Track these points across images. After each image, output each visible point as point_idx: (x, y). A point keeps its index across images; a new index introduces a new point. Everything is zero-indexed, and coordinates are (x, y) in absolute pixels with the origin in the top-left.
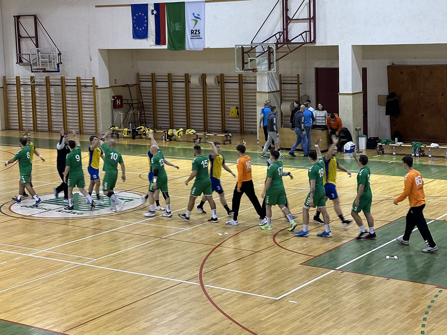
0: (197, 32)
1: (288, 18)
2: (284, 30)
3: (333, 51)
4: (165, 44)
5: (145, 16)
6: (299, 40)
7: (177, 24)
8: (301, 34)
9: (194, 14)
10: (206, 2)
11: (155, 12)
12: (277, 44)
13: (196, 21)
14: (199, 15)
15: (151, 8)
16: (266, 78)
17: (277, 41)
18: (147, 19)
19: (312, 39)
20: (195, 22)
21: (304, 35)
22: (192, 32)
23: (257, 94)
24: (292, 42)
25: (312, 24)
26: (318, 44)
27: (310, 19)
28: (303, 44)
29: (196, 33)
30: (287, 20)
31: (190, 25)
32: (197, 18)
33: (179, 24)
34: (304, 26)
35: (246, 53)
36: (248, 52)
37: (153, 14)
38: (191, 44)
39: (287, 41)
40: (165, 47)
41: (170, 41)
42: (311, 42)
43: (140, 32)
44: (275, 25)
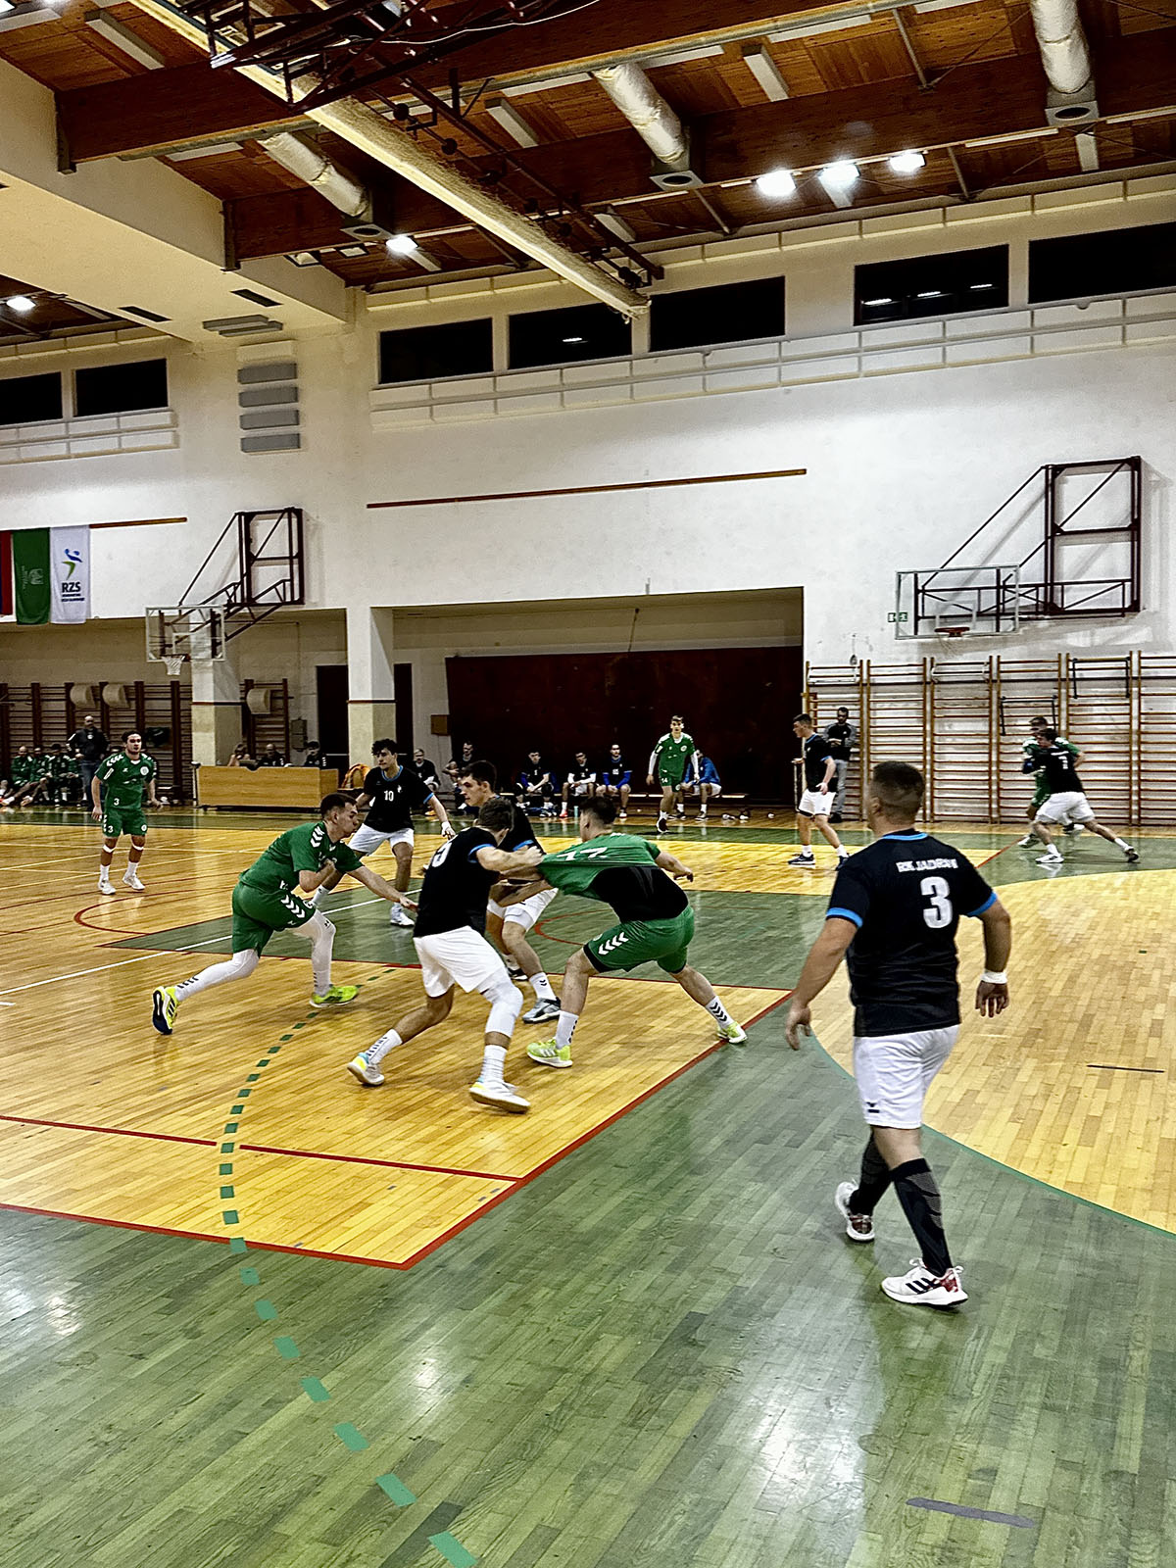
0: (75, 588)
1: (249, 554)
2: (242, 576)
3: (337, 620)
4: (11, 613)
6: (270, 598)
7: (35, 571)
8: (274, 587)
9: (67, 551)
10: (92, 526)
12: (230, 605)
13: (73, 566)
14: (77, 553)
16: (209, 676)
17: (229, 601)
19: (296, 598)
20: (68, 567)
21: (280, 587)
22: (64, 587)
23: (193, 707)
24: (260, 601)
25: (296, 567)
26: (308, 606)
27: (291, 558)
28: (278, 605)
29: (72, 591)
30: (250, 559)
31: (58, 573)
32: (74, 559)
33: (39, 572)
34: (282, 571)
35: (168, 624)
36: (174, 623)
38: (61, 612)
39: (250, 601)
40: (12, 618)
41: (20, 606)
42: (293, 602)
44: (226, 568)
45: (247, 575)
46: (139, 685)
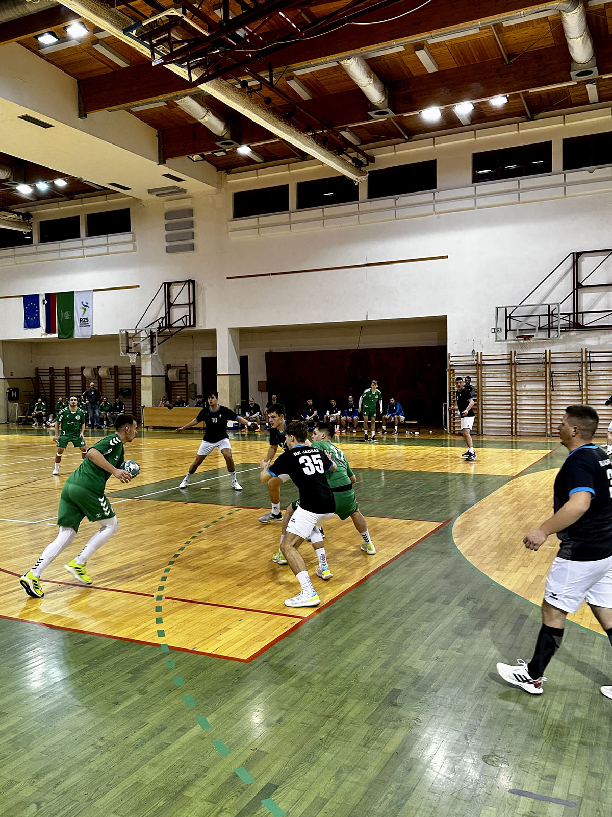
0: (86, 320)
1: (169, 303)
2: (166, 313)
3: (212, 334)
4: (55, 333)
5: (36, 306)
6: (179, 324)
7: (67, 313)
8: (181, 318)
9: (82, 303)
10: (94, 290)
11: (46, 302)
12: (160, 327)
13: (85, 310)
14: (87, 303)
15: (42, 298)
16: (150, 363)
18: (38, 309)
19: (192, 324)
20: (83, 310)
21: (184, 319)
22: (81, 320)
23: (142, 378)
24: (174, 325)
25: (192, 309)
26: (197, 328)
27: (189, 304)
28: (183, 328)
29: (85, 322)
30: (169, 305)
31: (78, 313)
32: (86, 306)
33: (69, 313)
34: (185, 311)
35: (130, 337)
36: (133, 336)
37: (44, 304)
38: (80, 332)
39: (169, 326)
40: (56, 335)
41: (60, 329)
42: (190, 326)
43: (31, 322)
44: (158, 310)
45: (168, 313)
46: (116, 367)
